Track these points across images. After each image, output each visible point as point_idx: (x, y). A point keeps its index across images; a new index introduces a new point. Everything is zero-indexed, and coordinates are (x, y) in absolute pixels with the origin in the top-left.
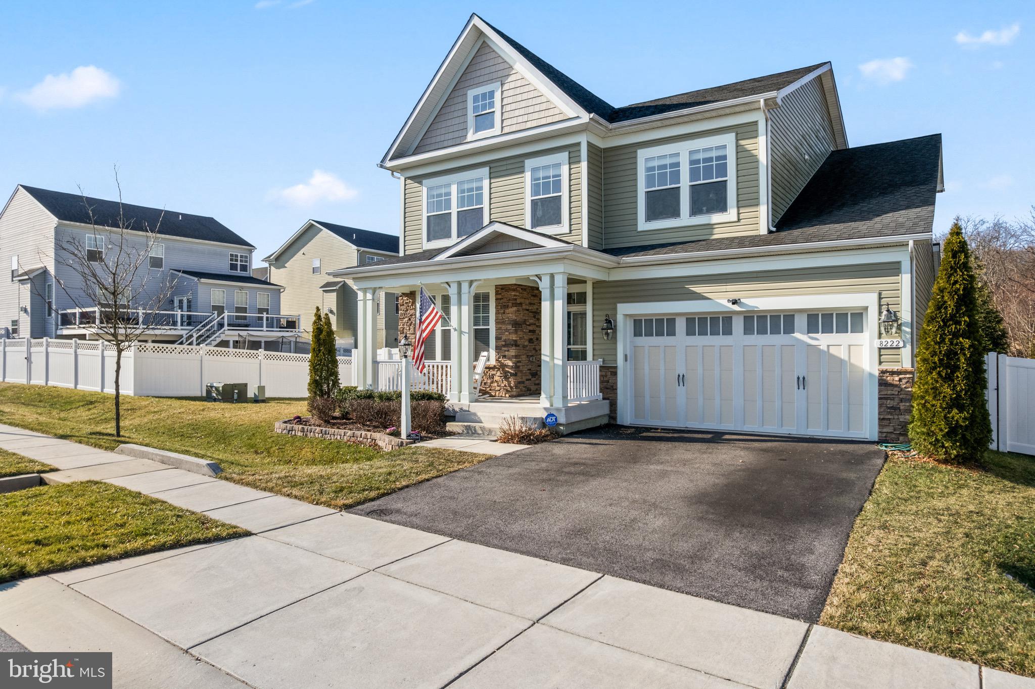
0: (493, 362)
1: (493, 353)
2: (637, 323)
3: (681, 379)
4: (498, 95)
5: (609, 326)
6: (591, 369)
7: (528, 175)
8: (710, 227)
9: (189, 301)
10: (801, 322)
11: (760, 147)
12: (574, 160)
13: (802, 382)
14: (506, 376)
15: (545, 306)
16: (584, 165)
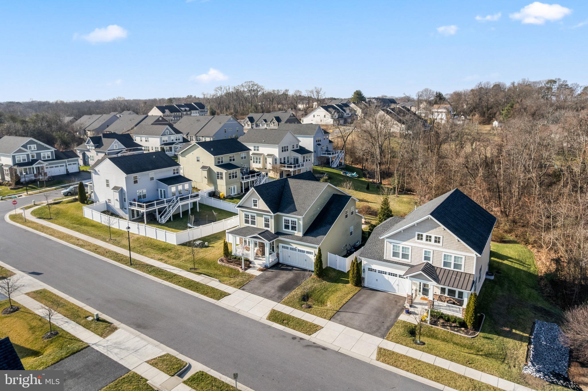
0: (258, 249)
1: (258, 247)
2: (283, 246)
3: (289, 256)
4: (258, 202)
5: (278, 247)
6: (275, 254)
7: (264, 218)
8: (294, 233)
9: (164, 191)
10: (306, 252)
11: (301, 222)
12: (271, 218)
13: (306, 260)
14: (261, 252)
15: (266, 248)
16: (273, 220)
